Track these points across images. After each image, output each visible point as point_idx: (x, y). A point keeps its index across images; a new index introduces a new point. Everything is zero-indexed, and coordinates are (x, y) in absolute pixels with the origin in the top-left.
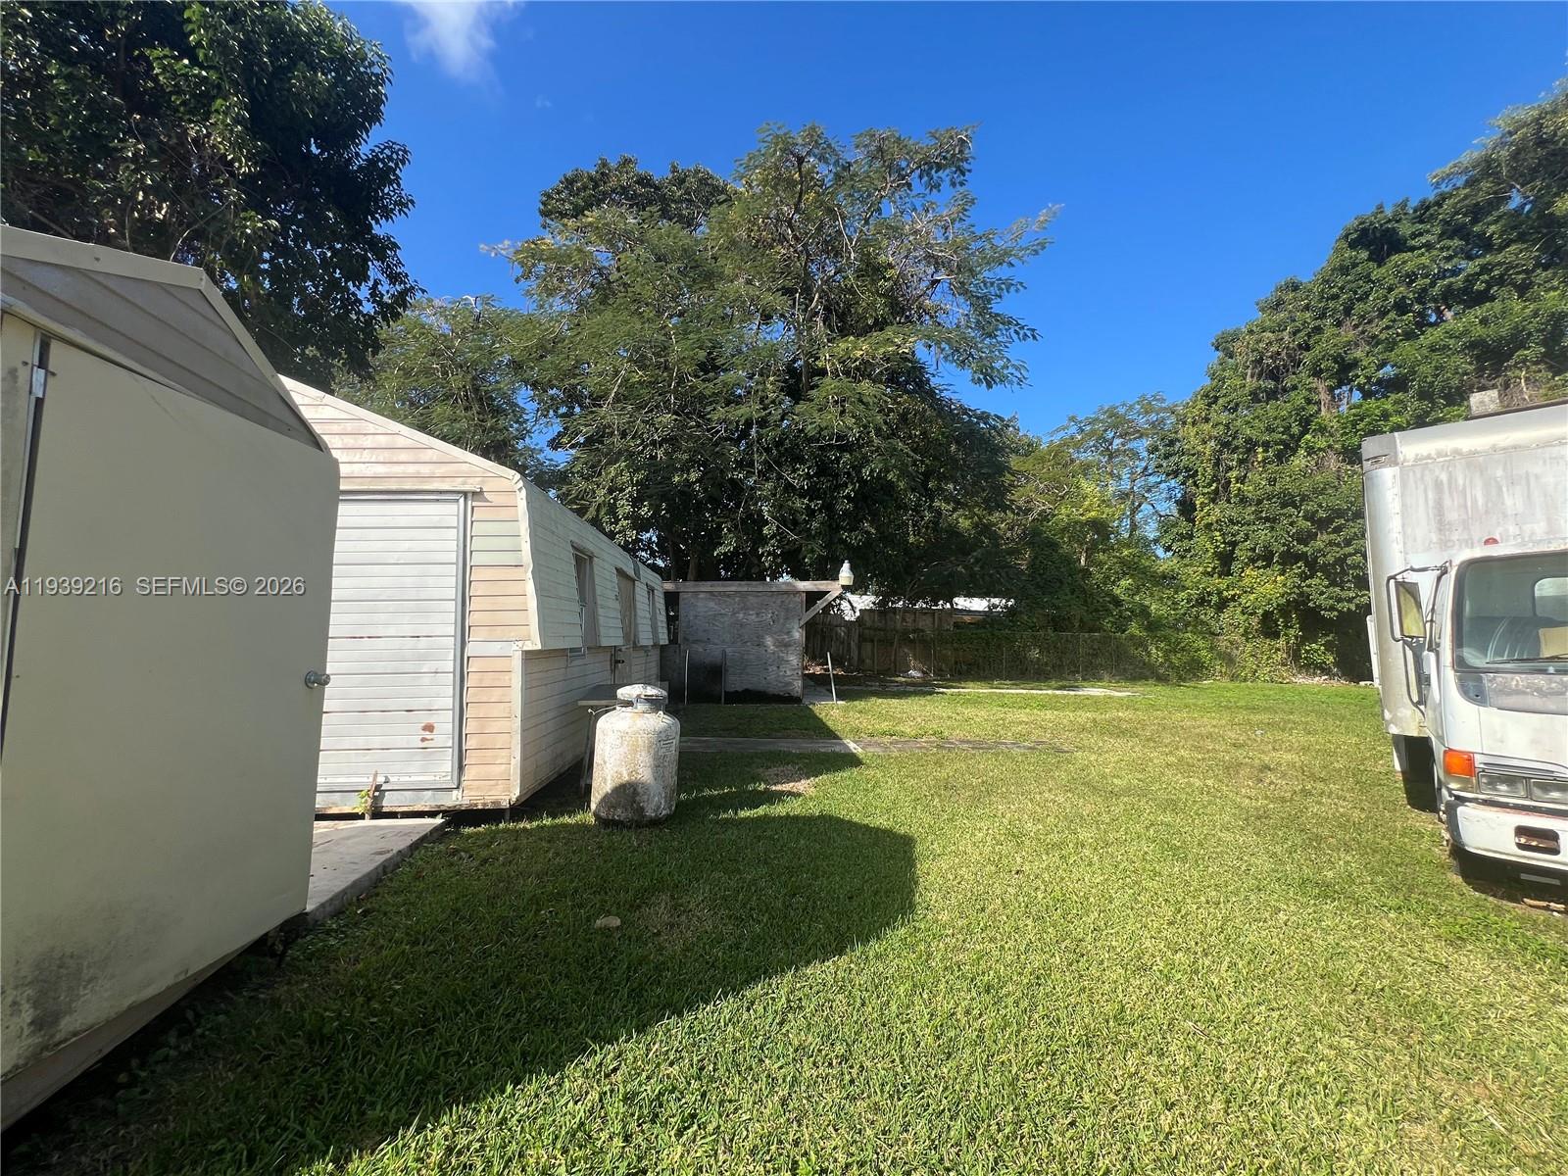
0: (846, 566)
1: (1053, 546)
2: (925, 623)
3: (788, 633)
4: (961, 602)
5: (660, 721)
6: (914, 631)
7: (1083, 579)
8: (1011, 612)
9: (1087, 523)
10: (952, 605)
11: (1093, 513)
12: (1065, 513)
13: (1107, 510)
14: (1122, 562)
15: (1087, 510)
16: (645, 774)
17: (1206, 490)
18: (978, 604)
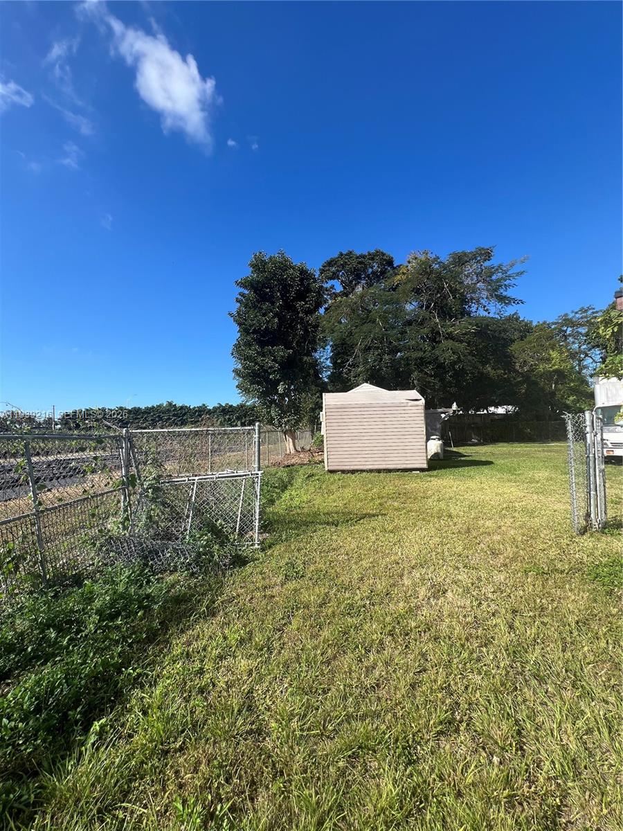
0: (455, 404)
1: (535, 383)
2: (478, 420)
3: (436, 426)
4: (492, 409)
5: (440, 442)
6: (473, 424)
7: (551, 398)
8: (516, 414)
9: (554, 371)
10: (488, 411)
11: (556, 367)
12: (542, 367)
13: (564, 365)
14: (571, 389)
15: (554, 365)
16: (439, 451)
17: (612, 354)
18: (501, 410)
